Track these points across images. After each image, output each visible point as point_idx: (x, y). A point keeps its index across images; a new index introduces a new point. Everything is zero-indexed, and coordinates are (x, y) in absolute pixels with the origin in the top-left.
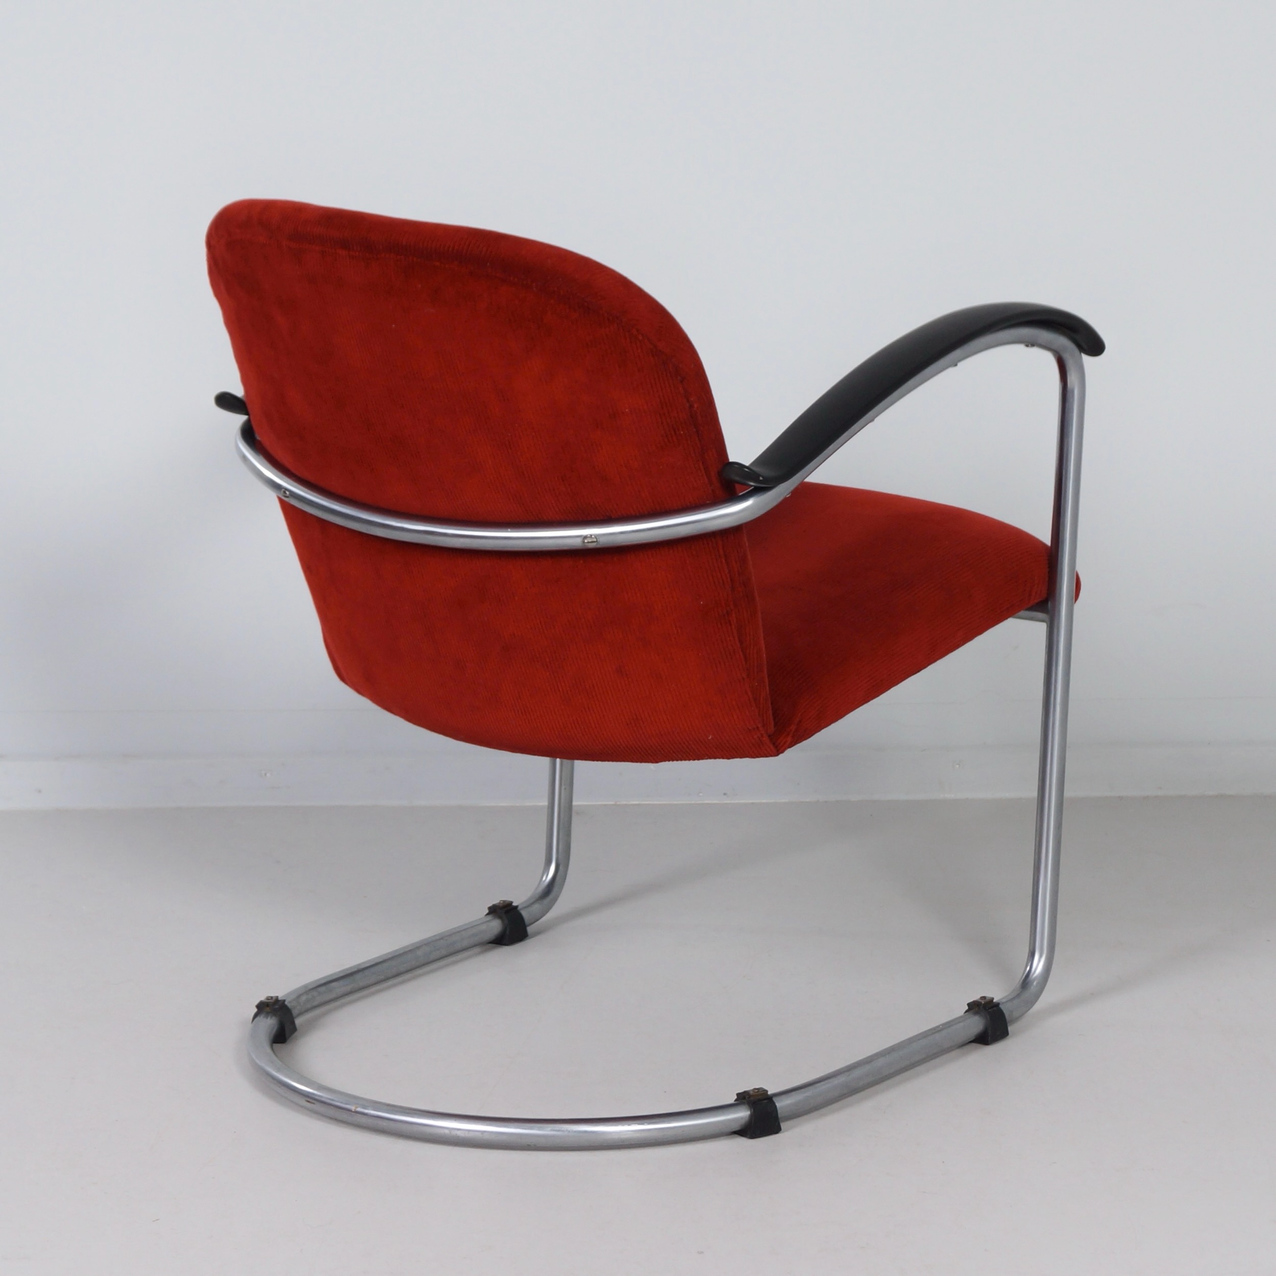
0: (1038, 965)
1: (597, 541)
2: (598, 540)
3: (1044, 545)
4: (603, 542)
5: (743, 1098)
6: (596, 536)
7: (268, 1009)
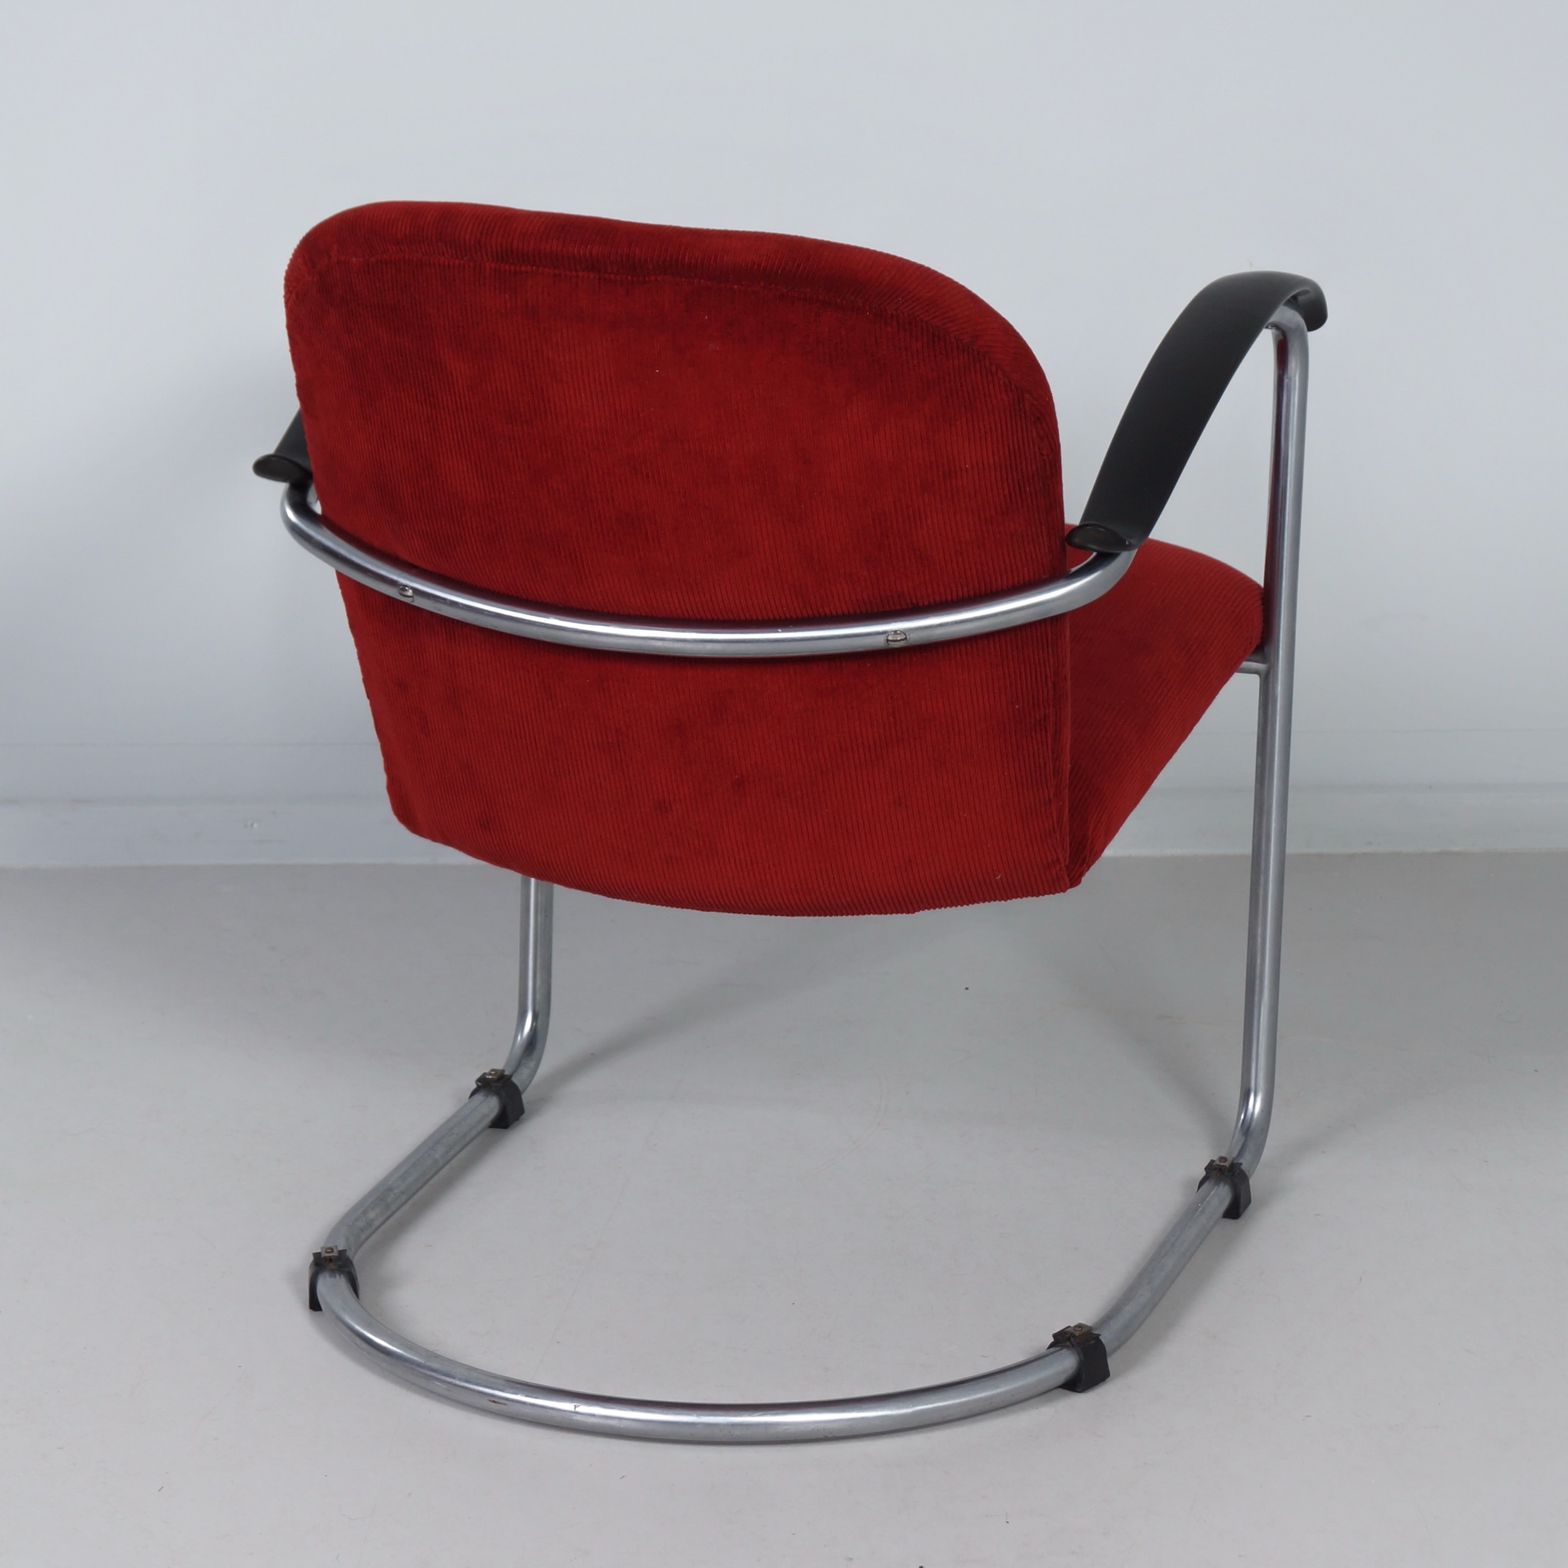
0: (1256, 1105)
1: (906, 639)
2: (908, 637)
3: (1258, 586)
4: (914, 638)
5: (1062, 1339)
6: (903, 632)
7: (332, 1266)
